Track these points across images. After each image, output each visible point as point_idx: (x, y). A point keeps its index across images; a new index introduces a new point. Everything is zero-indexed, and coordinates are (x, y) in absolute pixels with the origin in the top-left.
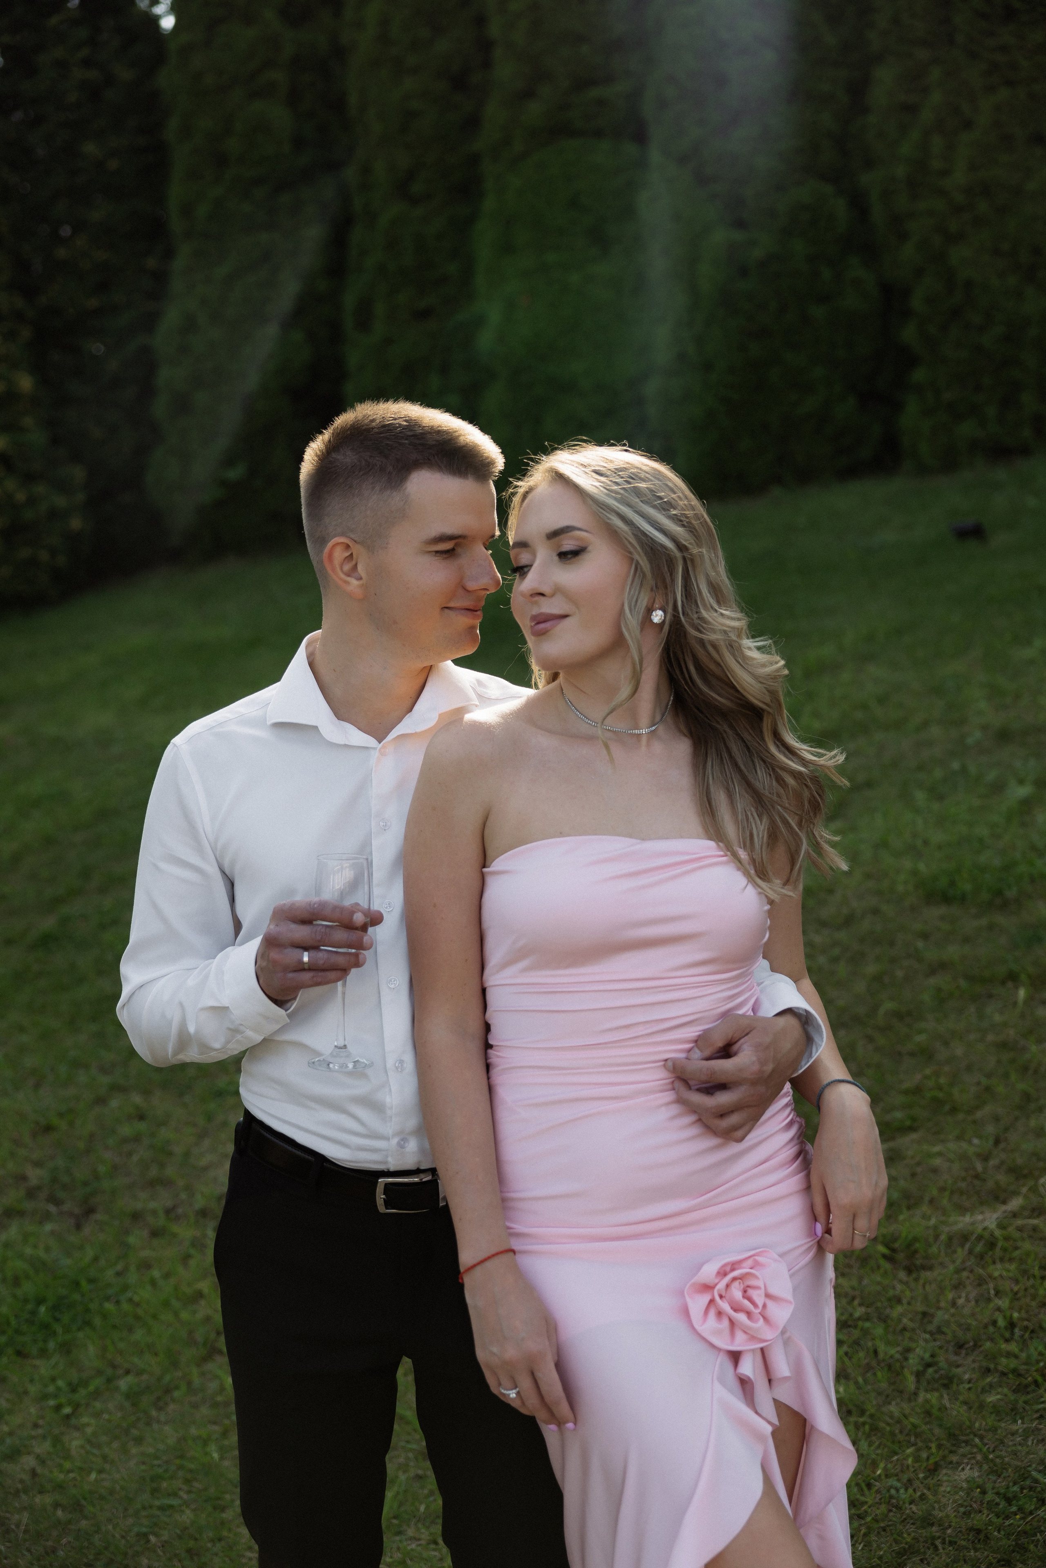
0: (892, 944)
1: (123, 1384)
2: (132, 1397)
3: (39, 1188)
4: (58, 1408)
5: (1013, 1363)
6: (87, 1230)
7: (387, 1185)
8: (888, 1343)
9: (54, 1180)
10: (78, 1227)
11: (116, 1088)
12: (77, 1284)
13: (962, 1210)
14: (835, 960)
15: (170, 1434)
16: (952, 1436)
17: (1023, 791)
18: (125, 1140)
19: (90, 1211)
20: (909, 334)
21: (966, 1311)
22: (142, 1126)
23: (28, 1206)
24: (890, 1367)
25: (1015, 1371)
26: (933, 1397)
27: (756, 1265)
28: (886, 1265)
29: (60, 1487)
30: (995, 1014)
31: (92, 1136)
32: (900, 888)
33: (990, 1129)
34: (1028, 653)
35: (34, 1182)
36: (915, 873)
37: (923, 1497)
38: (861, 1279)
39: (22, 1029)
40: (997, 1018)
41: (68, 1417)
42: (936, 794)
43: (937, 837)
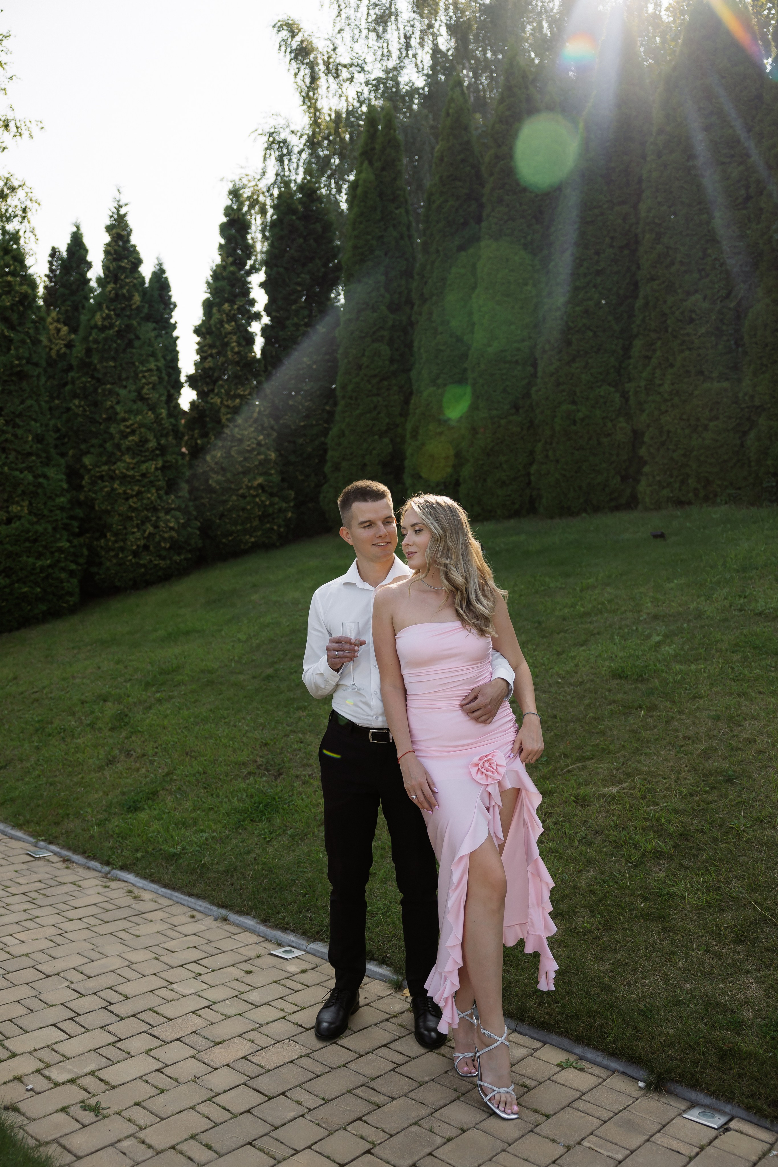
0: (596, 693)
1: (289, 832)
2: (292, 837)
3: (261, 765)
4: (265, 838)
5: (614, 838)
6: (279, 781)
7: (373, 732)
8: (570, 830)
9: (267, 762)
10: (276, 780)
11: (293, 732)
12: (274, 798)
13: (605, 786)
14: (573, 698)
15: (306, 849)
16: (588, 861)
17: (658, 639)
18: (295, 750)
19: (281, 774)
20: (643, 452)
21: (600, 821)
22: (302, 745)
23: (258, 771)
24: (570, 838)
25: (615, 841)
26: (584, 848)
28: (574, 804)
29: (264, 864)
31: (282, 748)
32: (603, 672)
33: (621, 760)
34: (671, 585)
35: (260, 763)
36: (610, 667)
38: (564, 808)
39: (258, 709)
40: (632, 721)
41: (268, 842)
42: (624, 638)
43: (621, 654)
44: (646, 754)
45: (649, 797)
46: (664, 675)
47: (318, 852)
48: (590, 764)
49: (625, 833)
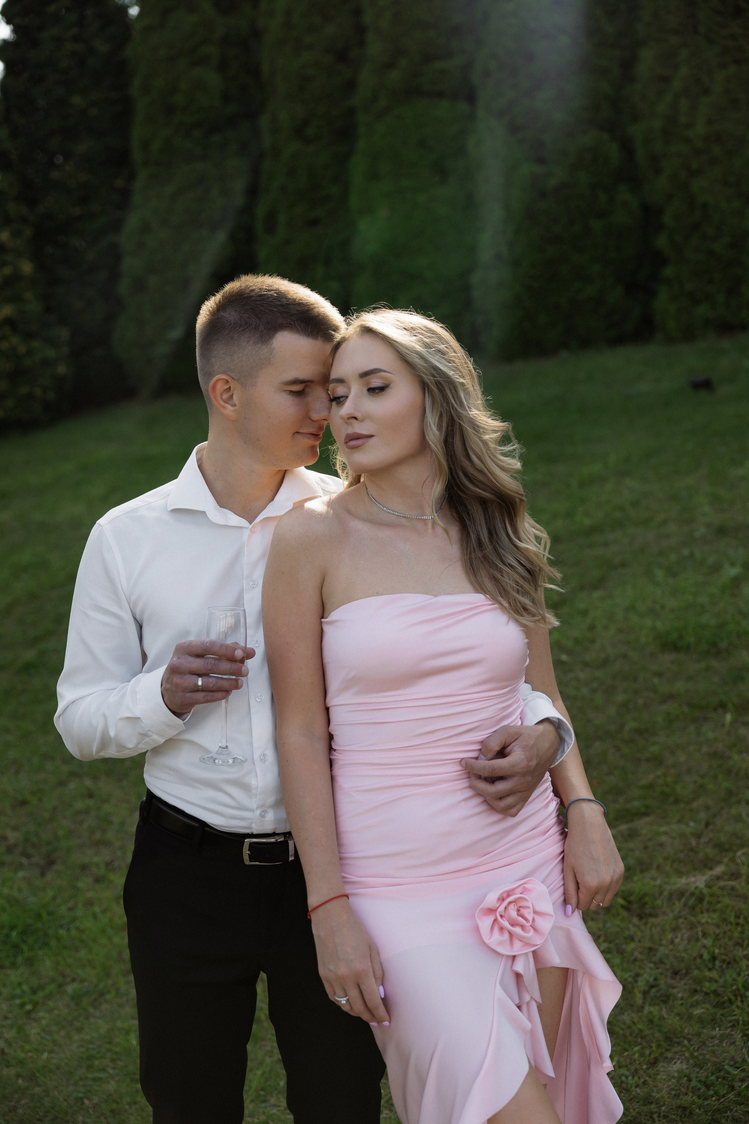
0: (635, 680)
1: (70, 989)
2: (77, 998)
3: (15, 846)
4: (22, 1005)
5: (714, 986)
6: (49, 876)
7: (251, 846)
9: (27, 840)
10: (43, 874)
12: (39, 916)
13: (680, 874)
14: (594, 691)
15: (103, 1027)
16: (668, 1039)
17: (734, 571)
18: (78, 812)
19: (51, 863)
20: (661, 242)
21: (681, 948)
22: (91, 802)
23: (7, 858)
25: (715, 992)
26: (655, 1010)
27: (525, 890)
28: (624, 913)
29: (21, 1063)
30: (708, 732)
31: (55, 808)
32: (643, 640)
33: (703, 816)
34: (741, 472)
35: (12, 841)
36: (654, 629)
38: (605, 923)
39: (7, 730)
40: (710, 735)
41: (29, 1012)
42: (671, 572)
43: (671, 603)
47: (127, 1032)
48: (642, 824)
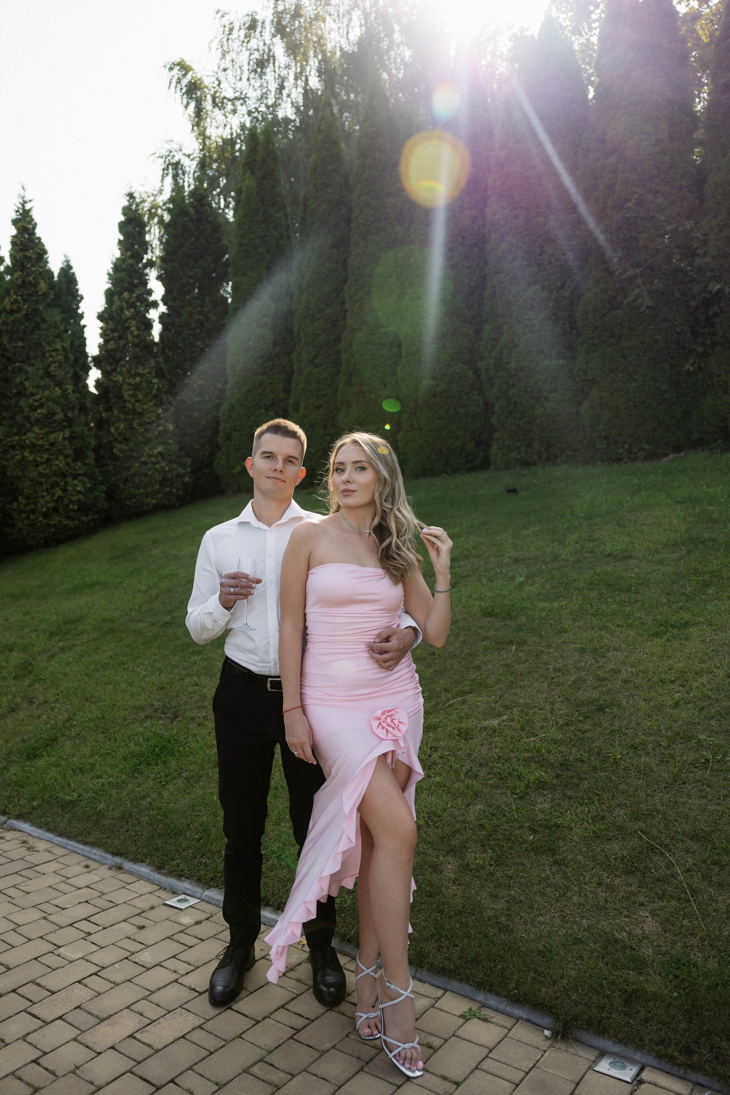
0: (470, 630)
1: (184, 775)
2: (188, 779)
3: (158, 709)
4: (161, 782)
5: (499, 770)
6: (175, 723)
7: (271, 682)
8: (456, 764)
9: (164, 706)
10: (172, 723)
11: (187, 675)
12: (170, 741)
13: (486, 720)
15: (201, 792)
16: (476, 794)
17: (521, 579)
18: (190, 693)
19: (177, 717)
20: (494, 420)
21: (484, 753)
22: (197, 688)
23: (155, 715)
24: (456, 772)
25: (499, 773)
26: (470, 781)
27: (396, 712)
28: (458, 738)
29: (159, 808)
30: (504, 654)
31: (178, 691)
32: (475, 611)
33: (499, 693)
34: (527, 532)
35: (157, 706)
36: (480, 606)
37: (463, 814)
39: (155, 654)
40: (505, 656)
41: (164, 785)
42: (490, 580)
43: (489, 594)
44: (521, 687)
45: (527, 728)
46: (530, 612)
47: (212, 794)
48: (469, 697)
49: (507, 765)
